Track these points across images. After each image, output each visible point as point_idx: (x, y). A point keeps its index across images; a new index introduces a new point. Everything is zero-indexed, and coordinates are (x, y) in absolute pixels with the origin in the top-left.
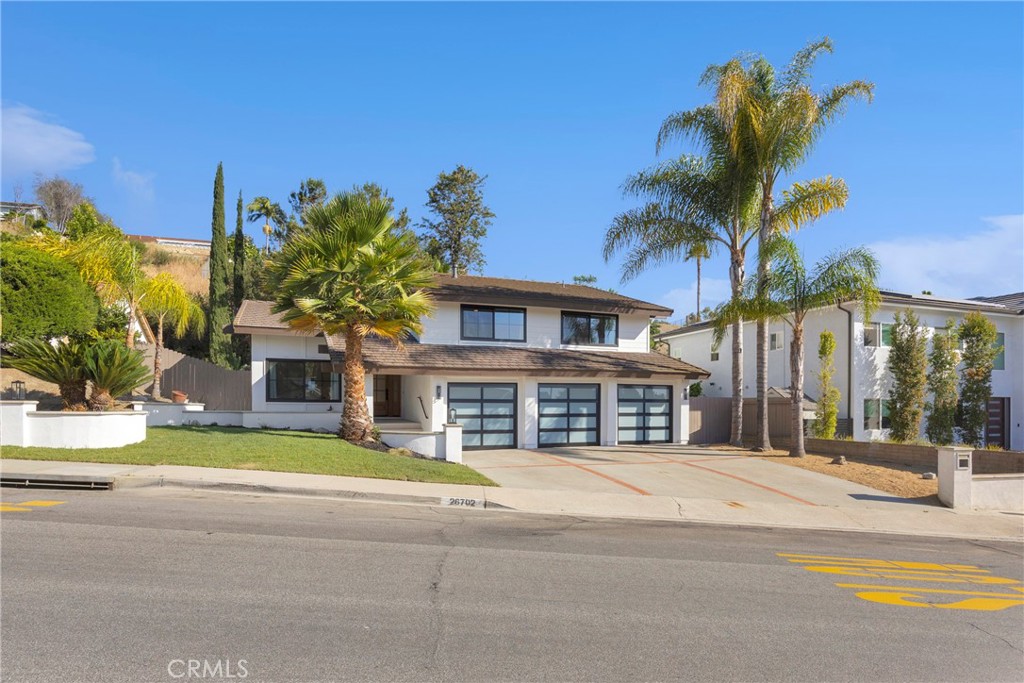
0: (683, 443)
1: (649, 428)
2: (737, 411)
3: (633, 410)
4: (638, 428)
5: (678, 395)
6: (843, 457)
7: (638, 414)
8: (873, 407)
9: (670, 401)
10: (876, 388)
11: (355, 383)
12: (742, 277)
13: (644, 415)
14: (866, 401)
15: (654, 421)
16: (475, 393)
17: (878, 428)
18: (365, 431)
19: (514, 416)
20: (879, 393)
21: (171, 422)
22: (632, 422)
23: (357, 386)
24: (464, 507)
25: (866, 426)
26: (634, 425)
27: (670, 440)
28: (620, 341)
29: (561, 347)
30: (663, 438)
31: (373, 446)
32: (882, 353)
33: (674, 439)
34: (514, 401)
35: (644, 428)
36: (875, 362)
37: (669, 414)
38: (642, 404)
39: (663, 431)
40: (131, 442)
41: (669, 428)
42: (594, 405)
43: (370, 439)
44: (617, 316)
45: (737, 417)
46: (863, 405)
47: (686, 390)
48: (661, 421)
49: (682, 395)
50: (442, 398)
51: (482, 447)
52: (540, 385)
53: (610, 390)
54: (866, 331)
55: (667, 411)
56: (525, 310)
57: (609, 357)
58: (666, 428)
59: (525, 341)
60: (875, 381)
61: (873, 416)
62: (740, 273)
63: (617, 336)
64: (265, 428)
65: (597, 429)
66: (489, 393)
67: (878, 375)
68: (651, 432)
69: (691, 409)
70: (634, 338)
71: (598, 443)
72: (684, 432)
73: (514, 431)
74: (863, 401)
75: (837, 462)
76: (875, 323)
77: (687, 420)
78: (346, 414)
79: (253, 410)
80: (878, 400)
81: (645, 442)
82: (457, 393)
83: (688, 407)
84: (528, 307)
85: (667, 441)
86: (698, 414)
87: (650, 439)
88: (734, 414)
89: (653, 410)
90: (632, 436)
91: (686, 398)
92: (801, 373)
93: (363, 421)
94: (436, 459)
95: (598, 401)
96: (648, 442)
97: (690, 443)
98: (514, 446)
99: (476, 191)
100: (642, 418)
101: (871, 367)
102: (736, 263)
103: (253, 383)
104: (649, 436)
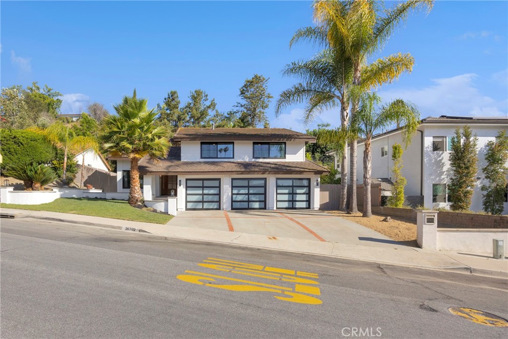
0: (315, 209)
1: (296, 201)
2: (343, 192)
3: (286, 191)
4: (289, 201)
5: (313, 183)
6: (389, 218)
7: (289, 194)
8: (440, 189)
9: (309, 187)
10: (443, 177)
11: (134, 179)
12: (347, 116)
13: (293, 194)
14: (434, 185)
15: (298, 198)
16: (200, 183)
17: (445, 202)
18: (137, 200)
19: (219, 194)
20: (446, 180)
21: (74, 196)
22: (286, 197)
23: (134, 180)
24: (131, 232)
25: (434, 200)
26: (287, 199)
27: (309, 207)
28: (287, 155)
29: (253, 160)
30: (305, 207)
31: (139, 207)
32: (446, 156)
33: (311, 207)
34: (219, 187)
35: (293, 201)
36: (443, 161)
37: (309, 194)
38: (291, 188)
39: (305, 203)
40: (44, 203)
41: (309, 201)
42: (263, 189)
43: (139, 203)
44: (285, 143)
45: (343, 195)
46: (432, 187)
47: (317, 180)
48: (304, 197)
49: (315, 183)
50: (182, 186)
51: (203, 209)
52: (233, 179)
53: (272, 180)
54: (434, 143)
55: (308, 192)
56: (233, 143)
57: (276, 164)
58: (306, 201)
59: (233, 158)
60: (442, 173)
61: (440, 194)
62: (345, 114)
63: (285, 153)
64: (113, 199)
65: (265, 201)
66: (206, 183)
67: (445, 169)
68: (297, 203)
69: (321, 190)
70: (295, 154)
71: (265, 208)
72: (317, 204)
73: (219, 202)
74: (432, 185)
75: (385, 220)
76: (443, 137)
77: (319, 197)
78: (130, 193)
79: (118, 191)
80: (445, 184)
81: (293, 208)
82: (190, 183)
83: (319, 189)
84: (235, 141)
85: (307, 208)
86: (327, 194)
87: (297, 207)
88: (341, 193)
89: (298, 191)
90: (286, 205)
91: (317, 185)
92: (369, 169)
93: (137, 196)
94: (161, 213)
95: (265, 187)
96: (295, 208)
97: (320, 209)
98: (219, 209)
99: (264, 86)
100: (291, 195)
101: (440, 164)
102: (343, 109)
103: (118, 180)
104: (296, 205)
